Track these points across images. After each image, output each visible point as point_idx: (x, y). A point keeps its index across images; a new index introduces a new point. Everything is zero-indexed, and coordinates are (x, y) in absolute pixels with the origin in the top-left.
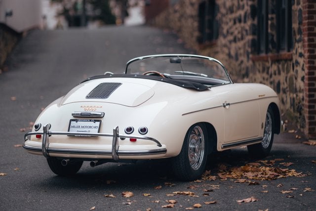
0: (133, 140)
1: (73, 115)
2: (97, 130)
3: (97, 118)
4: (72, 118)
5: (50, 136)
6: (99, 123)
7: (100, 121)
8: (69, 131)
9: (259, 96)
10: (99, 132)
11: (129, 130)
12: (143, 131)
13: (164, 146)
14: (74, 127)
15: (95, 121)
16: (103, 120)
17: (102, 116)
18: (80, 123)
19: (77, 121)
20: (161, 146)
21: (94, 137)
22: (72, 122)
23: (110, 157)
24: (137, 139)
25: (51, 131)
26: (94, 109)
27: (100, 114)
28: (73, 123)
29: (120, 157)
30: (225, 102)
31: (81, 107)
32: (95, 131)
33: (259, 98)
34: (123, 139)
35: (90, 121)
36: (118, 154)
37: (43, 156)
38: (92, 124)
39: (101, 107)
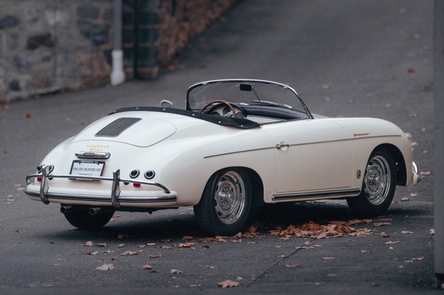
0: (137, 185)
1: (76, 155)
2: (100, 173)
3: (101, 159)
4: (76, 158)
5: (51, 179)
6: (102, 165)
7: (104, 163)
8: (70, 173)
9: (355, 135)
10: (101, 175)
11: (135, 174)
12: (150, 175)
13: (173, 193)
14: (76, 169)
15: (99, 163)
16: (107, 162)
17: (107, 157)
18: (84, 165)
19: (80, 162)
20: (169, 192)
21: (96, 181)
22: (75, 163)
23: (110, 204)
24: (141, 184)
25: (53, 173)
26: (100, 148)
27: (104, 154)
28: (76, 165)
29: (121, 204)
30: (282, 142)
31: (88, 146)
32: (97, 175)
33: (353, 137)
34: (126, 183)
35: (94, 162)
36: (118, 199)
37: (42, 202)
38: (95, 166)
39: (108, 147)
